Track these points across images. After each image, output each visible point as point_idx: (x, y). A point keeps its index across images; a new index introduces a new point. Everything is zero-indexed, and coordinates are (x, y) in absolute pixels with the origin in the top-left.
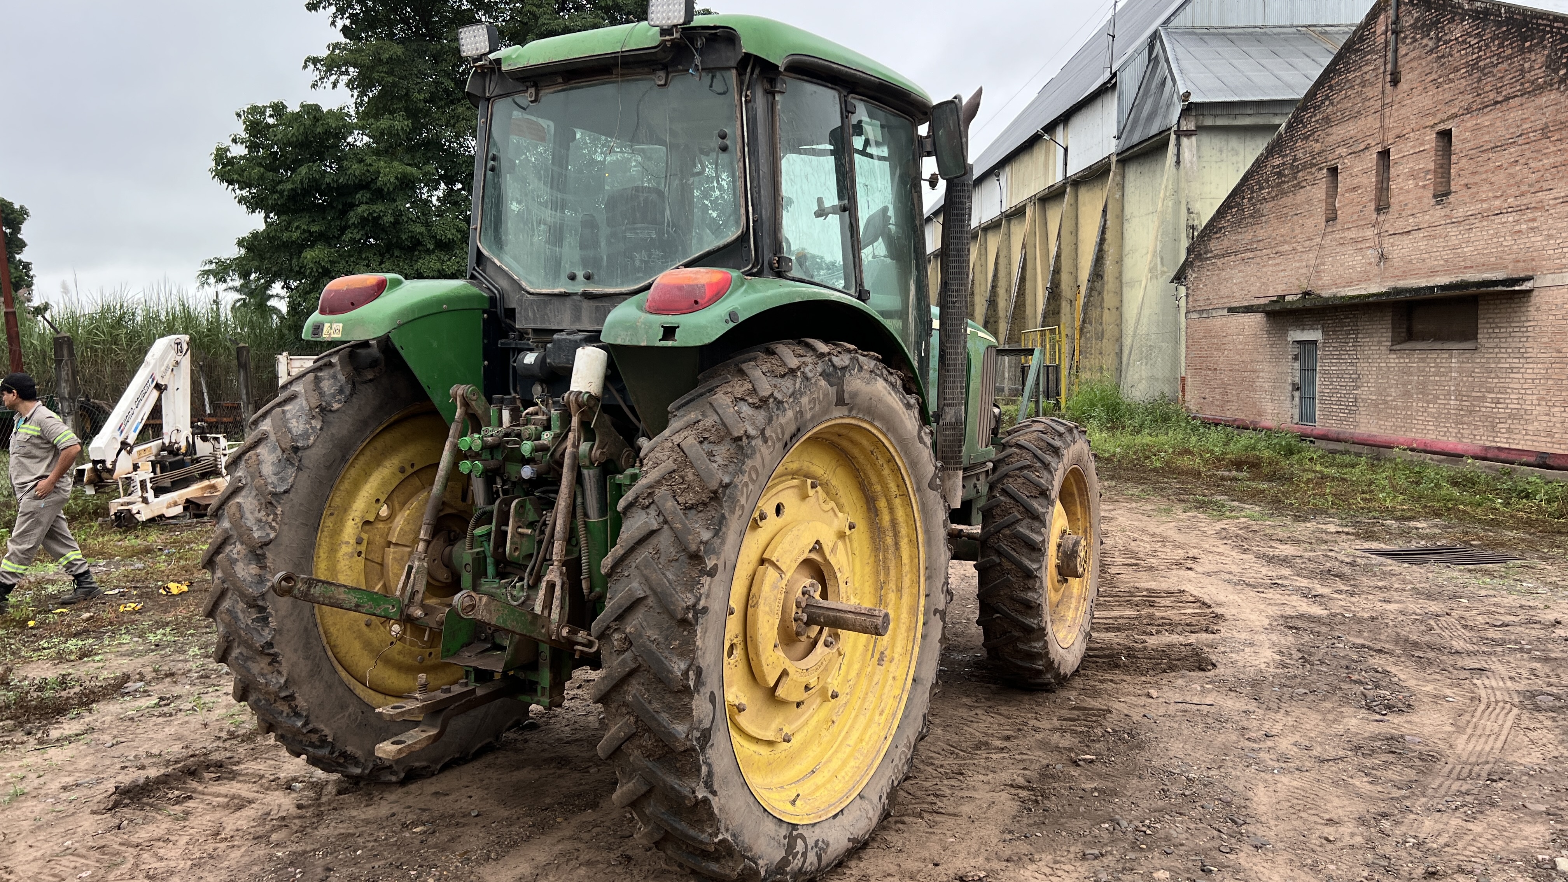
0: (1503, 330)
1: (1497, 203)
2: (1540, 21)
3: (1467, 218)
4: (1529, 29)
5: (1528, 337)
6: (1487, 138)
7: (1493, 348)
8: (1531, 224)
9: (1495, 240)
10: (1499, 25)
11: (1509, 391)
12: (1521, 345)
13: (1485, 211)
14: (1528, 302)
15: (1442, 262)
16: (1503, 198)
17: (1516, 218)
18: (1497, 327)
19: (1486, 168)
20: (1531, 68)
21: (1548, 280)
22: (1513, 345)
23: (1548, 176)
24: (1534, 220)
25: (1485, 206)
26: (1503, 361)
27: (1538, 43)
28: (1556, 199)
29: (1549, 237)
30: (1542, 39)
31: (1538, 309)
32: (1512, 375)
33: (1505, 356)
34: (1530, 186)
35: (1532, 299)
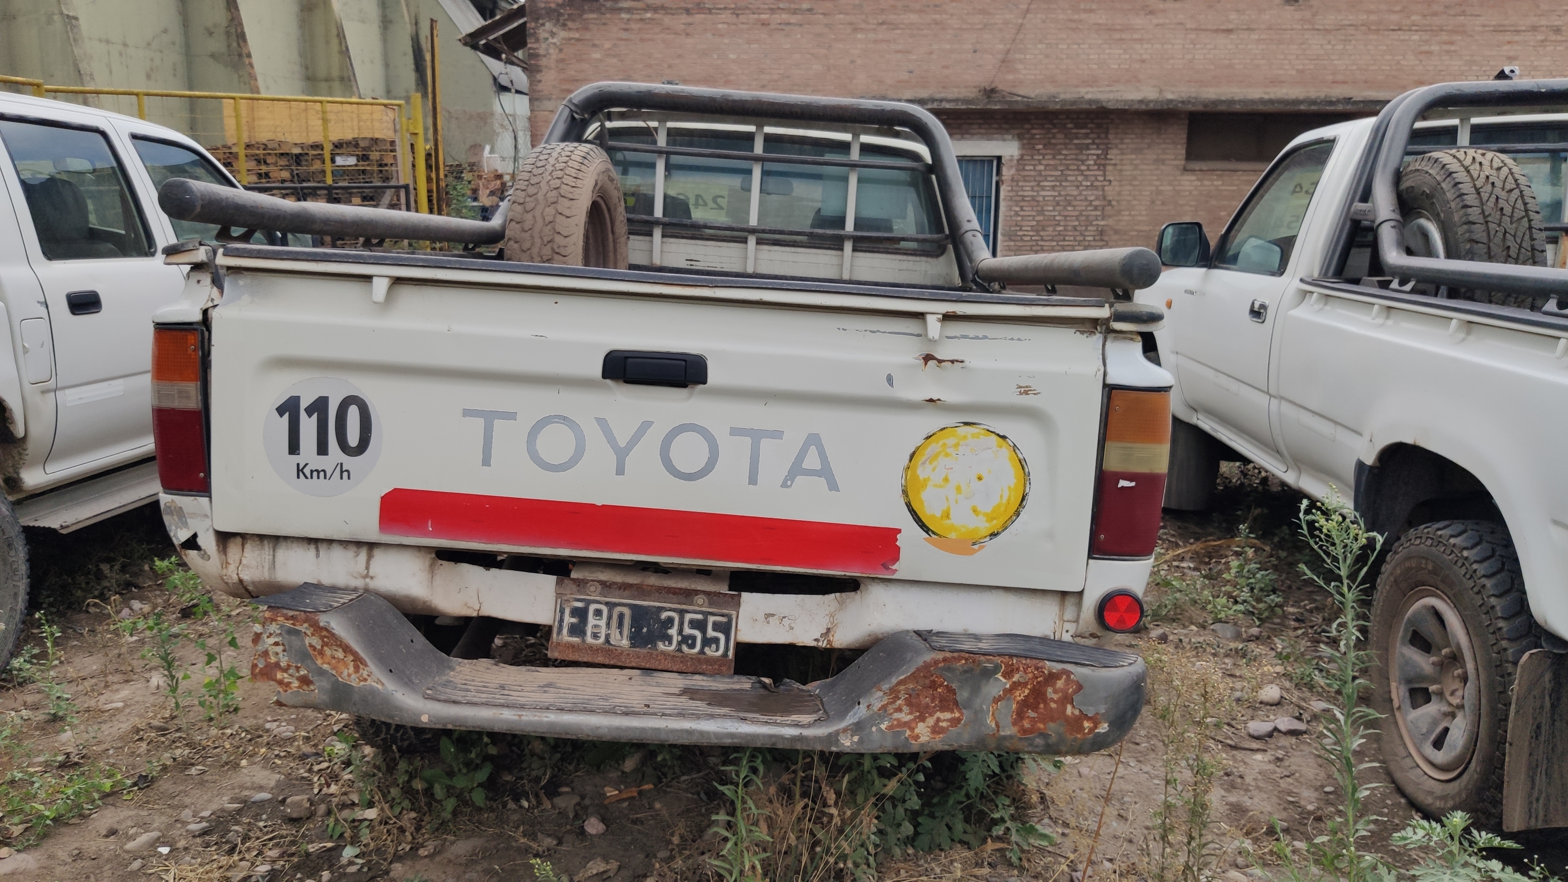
1: (1394, 17)
3: (1340, 28)
8: (1447, 47)
9: (1388, 57)
15: (1294, 72)
17: (1423, 38)
24: (1451, 43)
25: (1373, 17)
28: (1484, 26)
34: (1446, 7)
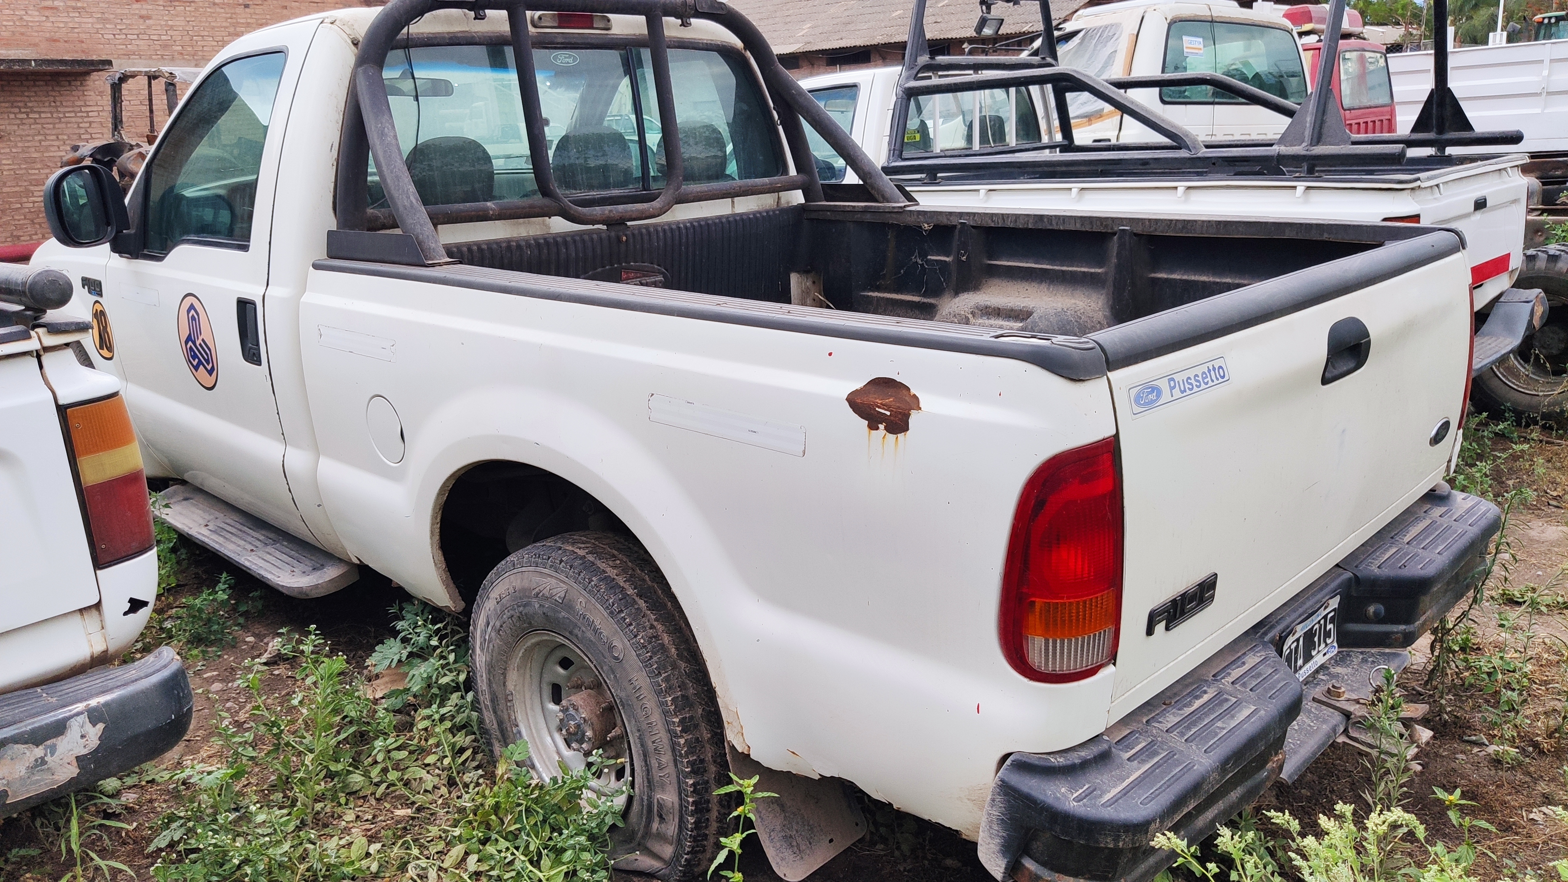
0: (43, 115)
5: (90, 123)
7: (33, 136)
12: (82, 131)
14: (81, 84)
18: (33, 112)
22: (67, 131)
26: (52, 149)
29: (105, 21)
33: (56, 143)
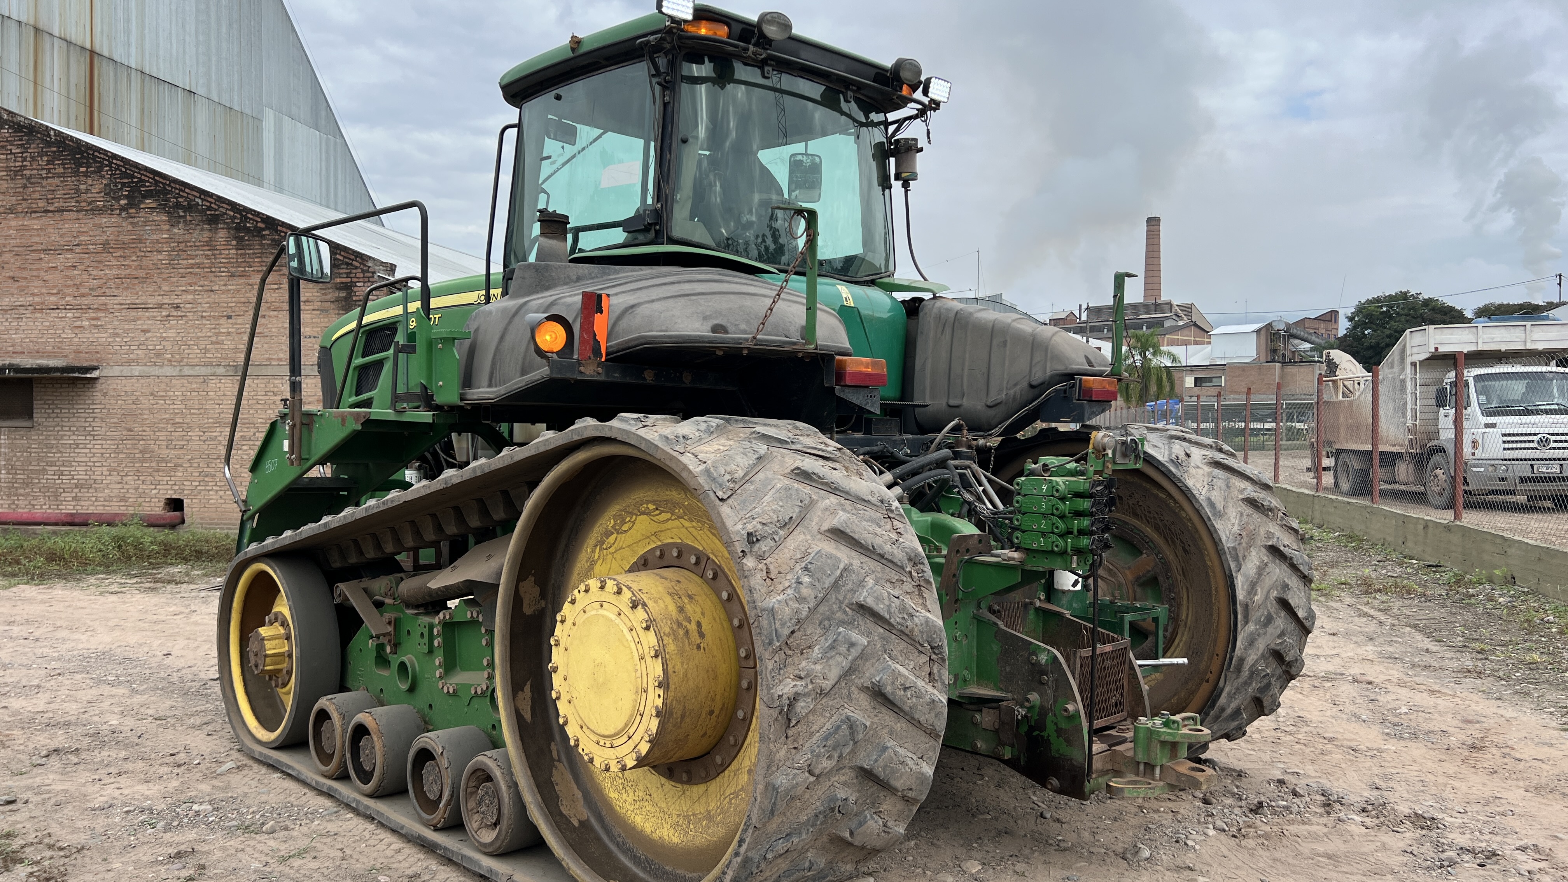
2: (96, 154)
4: (83, 157)
6: (37, 239)
10: (49, 144)
11: (73, 464)
13: (38, 304)
16: (59, 296)
19: (38, 266)
20: (87, 191)
21: (116, 371)
23: (111, 283)
27: (94, 172)
30: (100, 169)
31: (105, 395)
32: (76, 450)
35: (97, 385)
